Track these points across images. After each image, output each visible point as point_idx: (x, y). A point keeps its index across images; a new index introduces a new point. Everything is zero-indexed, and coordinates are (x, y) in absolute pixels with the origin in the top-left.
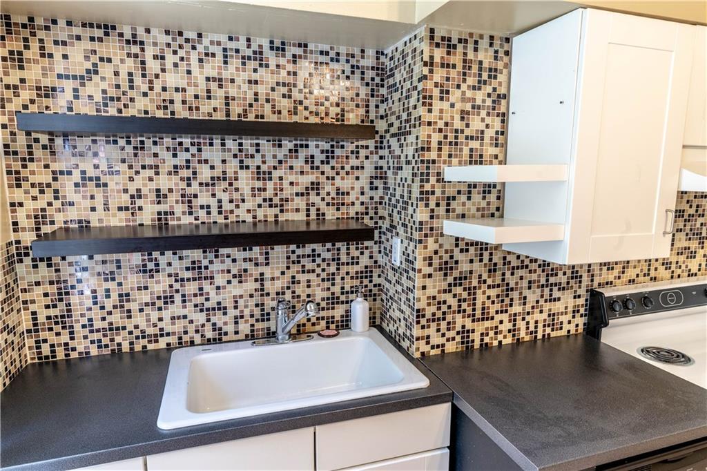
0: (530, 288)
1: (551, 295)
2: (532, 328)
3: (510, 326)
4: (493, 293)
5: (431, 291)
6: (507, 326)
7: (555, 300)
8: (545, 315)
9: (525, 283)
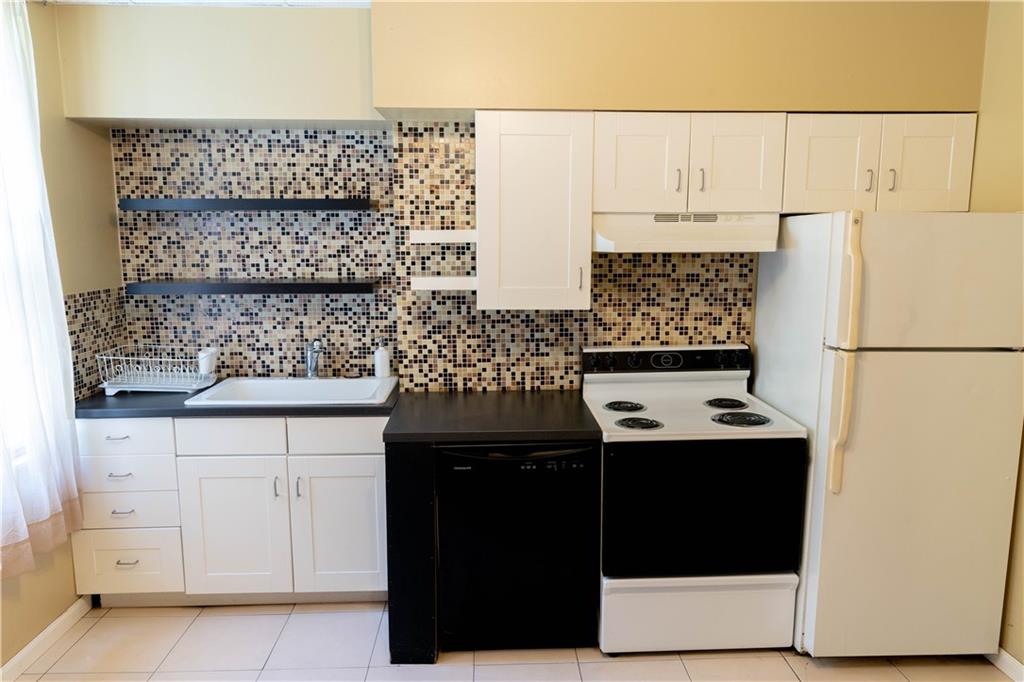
0: (513, 341)
1: (538, 350)
2: (518, 378)
3: (495, 374)
4: (474, 342)
5: (411, 336)
6: (490, 374)
7: (542, 354)
8: (532, 368)
9: (507, 336)
